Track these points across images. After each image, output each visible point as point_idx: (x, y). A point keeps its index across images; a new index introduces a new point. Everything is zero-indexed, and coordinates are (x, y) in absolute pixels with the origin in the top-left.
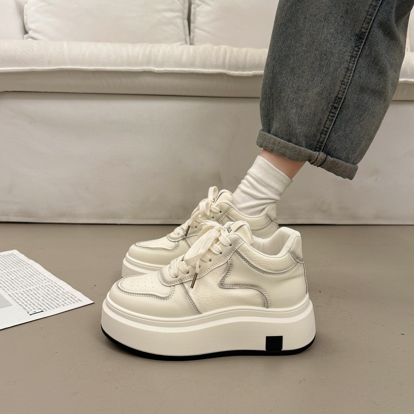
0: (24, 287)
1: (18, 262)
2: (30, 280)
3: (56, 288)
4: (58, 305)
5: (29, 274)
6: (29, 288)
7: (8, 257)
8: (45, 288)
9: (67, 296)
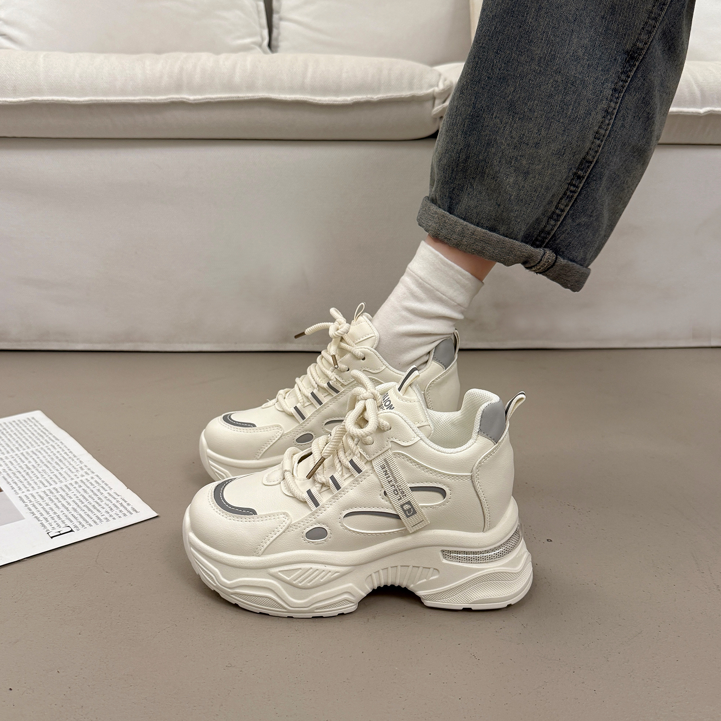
0: (46, 484)
1: (42, 434)
2: (57, 470)
3: (98, 487)
4: (98, 518)
5: (57, 457)
6: (54, 485)
7: (26, 425)
8: (80, 486)
9: (114, 501)
